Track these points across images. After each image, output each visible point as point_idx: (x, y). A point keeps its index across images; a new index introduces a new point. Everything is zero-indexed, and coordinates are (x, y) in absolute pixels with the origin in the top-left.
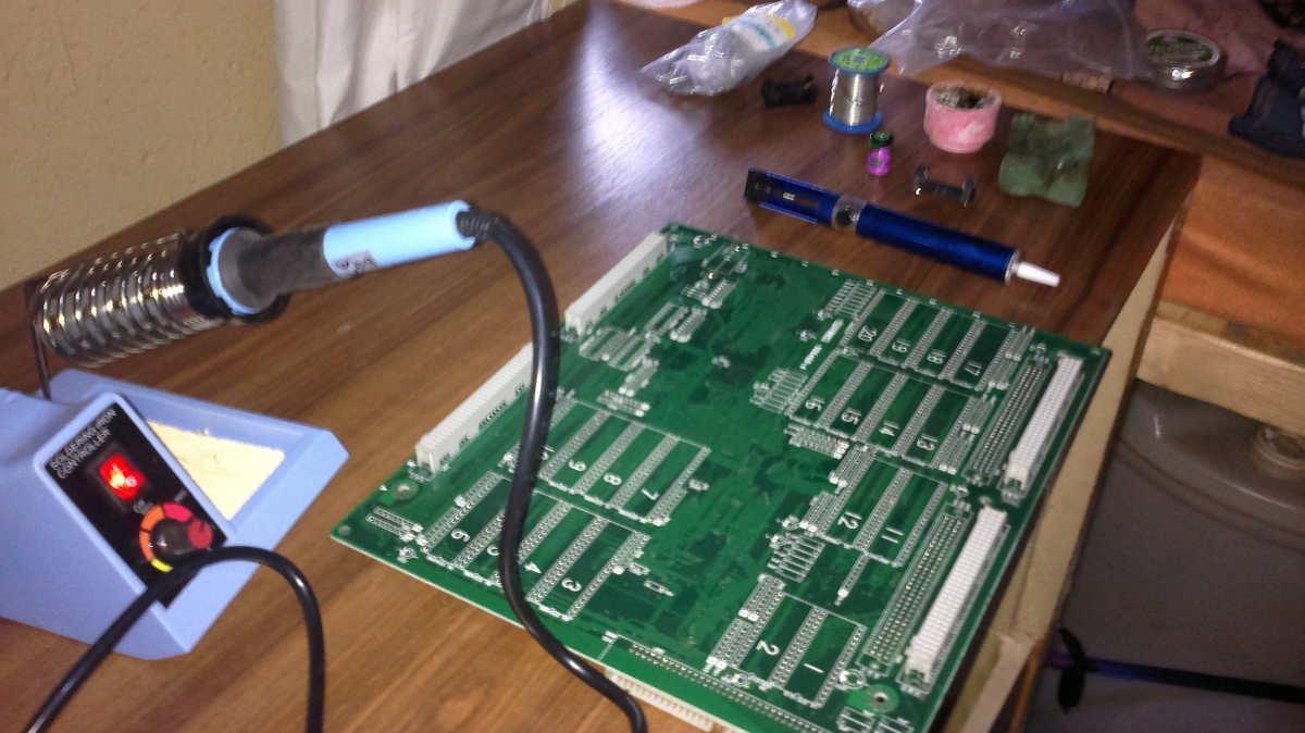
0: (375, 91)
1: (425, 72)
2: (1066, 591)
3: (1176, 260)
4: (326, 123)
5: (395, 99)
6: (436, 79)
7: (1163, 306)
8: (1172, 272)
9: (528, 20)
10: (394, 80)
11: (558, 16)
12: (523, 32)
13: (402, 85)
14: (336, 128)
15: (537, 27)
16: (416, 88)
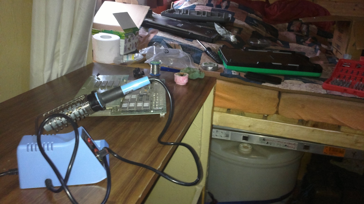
0: (54, 77)
1: (63, 74)
2: (207, 175)
3: (216, 98)
4: (45, 82)
5: (58, 79)
6: (66, 75)
7: (215, 109)
8: (215, 100)
9: (82, 66)
10: (58, 75)
11: (88, 66)
12: (81, 69)
13: (59, 76)
14: (47, 83)
15: (84, 67)
16: (62, 77)
